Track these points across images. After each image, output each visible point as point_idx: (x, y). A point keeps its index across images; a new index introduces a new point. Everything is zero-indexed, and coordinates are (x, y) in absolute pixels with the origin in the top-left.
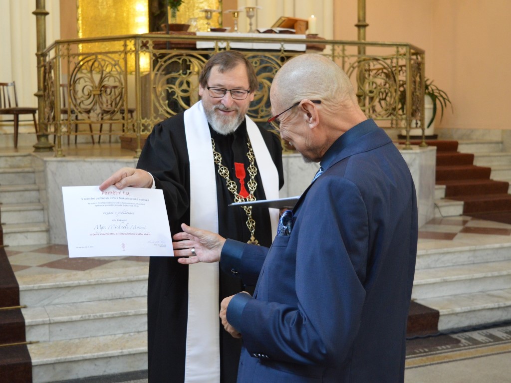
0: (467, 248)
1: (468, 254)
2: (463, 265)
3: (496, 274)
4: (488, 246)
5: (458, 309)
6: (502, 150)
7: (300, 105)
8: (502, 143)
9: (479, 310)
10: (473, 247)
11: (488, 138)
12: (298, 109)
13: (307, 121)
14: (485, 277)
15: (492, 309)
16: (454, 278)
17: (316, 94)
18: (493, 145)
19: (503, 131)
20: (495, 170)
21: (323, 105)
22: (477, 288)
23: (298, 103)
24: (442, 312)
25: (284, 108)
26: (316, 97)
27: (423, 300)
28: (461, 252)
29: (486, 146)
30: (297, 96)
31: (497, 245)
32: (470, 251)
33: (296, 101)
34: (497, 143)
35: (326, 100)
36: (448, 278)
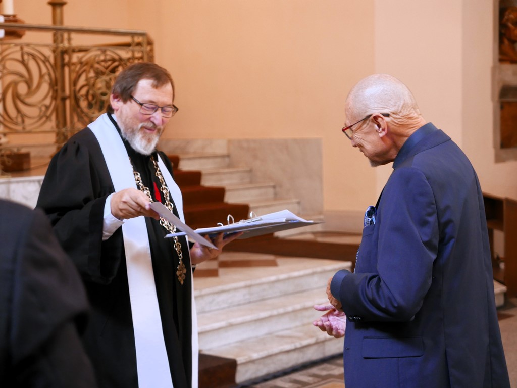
0: (242, 284)
1: (245, 291)
2: (239, 305)
3: (281, 311)
4: (264, 280)
5: (255, 356)
6: (230, 166)
7: (372, 117)
8: (228, 156)
9: (276, 354)
10: (248, 283)
11: (209, 151)
12: (369, 121)
13: (377, 131)
14: (271, 317)
15: (288, 352)
16: (239, 320)
17: (386, 108)
18: (218, 160)
19: (230, 142)
20: (230, 191)
21: (391, 118)
22: (262, 330)
23: (371, 115)
24: (240, 360)
25: (357, 119)
26: (386, 111)
27: (209, 350)
28: (236, 289)
29: (210, 161)
30: (369, 110)
31: (273, 278)
32: (246, 287)
33: (368, 113)
34: (223, 156)
35: (393, 113)
36: (234, 321)
